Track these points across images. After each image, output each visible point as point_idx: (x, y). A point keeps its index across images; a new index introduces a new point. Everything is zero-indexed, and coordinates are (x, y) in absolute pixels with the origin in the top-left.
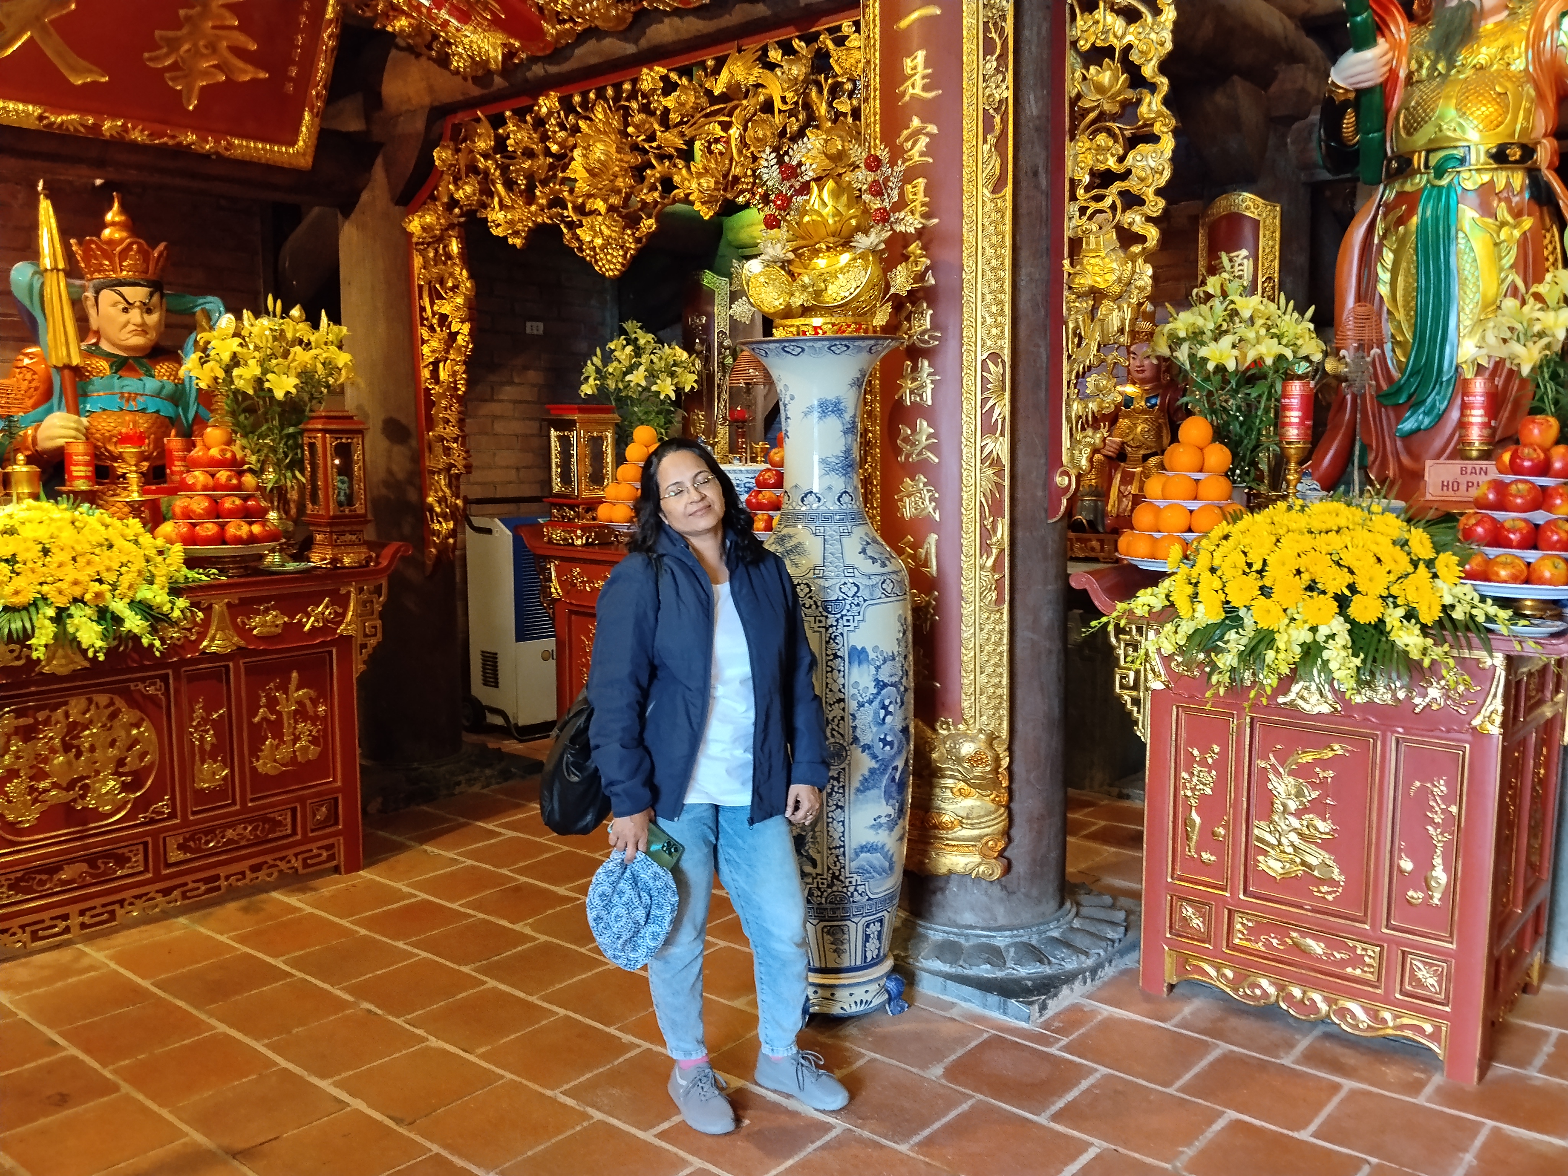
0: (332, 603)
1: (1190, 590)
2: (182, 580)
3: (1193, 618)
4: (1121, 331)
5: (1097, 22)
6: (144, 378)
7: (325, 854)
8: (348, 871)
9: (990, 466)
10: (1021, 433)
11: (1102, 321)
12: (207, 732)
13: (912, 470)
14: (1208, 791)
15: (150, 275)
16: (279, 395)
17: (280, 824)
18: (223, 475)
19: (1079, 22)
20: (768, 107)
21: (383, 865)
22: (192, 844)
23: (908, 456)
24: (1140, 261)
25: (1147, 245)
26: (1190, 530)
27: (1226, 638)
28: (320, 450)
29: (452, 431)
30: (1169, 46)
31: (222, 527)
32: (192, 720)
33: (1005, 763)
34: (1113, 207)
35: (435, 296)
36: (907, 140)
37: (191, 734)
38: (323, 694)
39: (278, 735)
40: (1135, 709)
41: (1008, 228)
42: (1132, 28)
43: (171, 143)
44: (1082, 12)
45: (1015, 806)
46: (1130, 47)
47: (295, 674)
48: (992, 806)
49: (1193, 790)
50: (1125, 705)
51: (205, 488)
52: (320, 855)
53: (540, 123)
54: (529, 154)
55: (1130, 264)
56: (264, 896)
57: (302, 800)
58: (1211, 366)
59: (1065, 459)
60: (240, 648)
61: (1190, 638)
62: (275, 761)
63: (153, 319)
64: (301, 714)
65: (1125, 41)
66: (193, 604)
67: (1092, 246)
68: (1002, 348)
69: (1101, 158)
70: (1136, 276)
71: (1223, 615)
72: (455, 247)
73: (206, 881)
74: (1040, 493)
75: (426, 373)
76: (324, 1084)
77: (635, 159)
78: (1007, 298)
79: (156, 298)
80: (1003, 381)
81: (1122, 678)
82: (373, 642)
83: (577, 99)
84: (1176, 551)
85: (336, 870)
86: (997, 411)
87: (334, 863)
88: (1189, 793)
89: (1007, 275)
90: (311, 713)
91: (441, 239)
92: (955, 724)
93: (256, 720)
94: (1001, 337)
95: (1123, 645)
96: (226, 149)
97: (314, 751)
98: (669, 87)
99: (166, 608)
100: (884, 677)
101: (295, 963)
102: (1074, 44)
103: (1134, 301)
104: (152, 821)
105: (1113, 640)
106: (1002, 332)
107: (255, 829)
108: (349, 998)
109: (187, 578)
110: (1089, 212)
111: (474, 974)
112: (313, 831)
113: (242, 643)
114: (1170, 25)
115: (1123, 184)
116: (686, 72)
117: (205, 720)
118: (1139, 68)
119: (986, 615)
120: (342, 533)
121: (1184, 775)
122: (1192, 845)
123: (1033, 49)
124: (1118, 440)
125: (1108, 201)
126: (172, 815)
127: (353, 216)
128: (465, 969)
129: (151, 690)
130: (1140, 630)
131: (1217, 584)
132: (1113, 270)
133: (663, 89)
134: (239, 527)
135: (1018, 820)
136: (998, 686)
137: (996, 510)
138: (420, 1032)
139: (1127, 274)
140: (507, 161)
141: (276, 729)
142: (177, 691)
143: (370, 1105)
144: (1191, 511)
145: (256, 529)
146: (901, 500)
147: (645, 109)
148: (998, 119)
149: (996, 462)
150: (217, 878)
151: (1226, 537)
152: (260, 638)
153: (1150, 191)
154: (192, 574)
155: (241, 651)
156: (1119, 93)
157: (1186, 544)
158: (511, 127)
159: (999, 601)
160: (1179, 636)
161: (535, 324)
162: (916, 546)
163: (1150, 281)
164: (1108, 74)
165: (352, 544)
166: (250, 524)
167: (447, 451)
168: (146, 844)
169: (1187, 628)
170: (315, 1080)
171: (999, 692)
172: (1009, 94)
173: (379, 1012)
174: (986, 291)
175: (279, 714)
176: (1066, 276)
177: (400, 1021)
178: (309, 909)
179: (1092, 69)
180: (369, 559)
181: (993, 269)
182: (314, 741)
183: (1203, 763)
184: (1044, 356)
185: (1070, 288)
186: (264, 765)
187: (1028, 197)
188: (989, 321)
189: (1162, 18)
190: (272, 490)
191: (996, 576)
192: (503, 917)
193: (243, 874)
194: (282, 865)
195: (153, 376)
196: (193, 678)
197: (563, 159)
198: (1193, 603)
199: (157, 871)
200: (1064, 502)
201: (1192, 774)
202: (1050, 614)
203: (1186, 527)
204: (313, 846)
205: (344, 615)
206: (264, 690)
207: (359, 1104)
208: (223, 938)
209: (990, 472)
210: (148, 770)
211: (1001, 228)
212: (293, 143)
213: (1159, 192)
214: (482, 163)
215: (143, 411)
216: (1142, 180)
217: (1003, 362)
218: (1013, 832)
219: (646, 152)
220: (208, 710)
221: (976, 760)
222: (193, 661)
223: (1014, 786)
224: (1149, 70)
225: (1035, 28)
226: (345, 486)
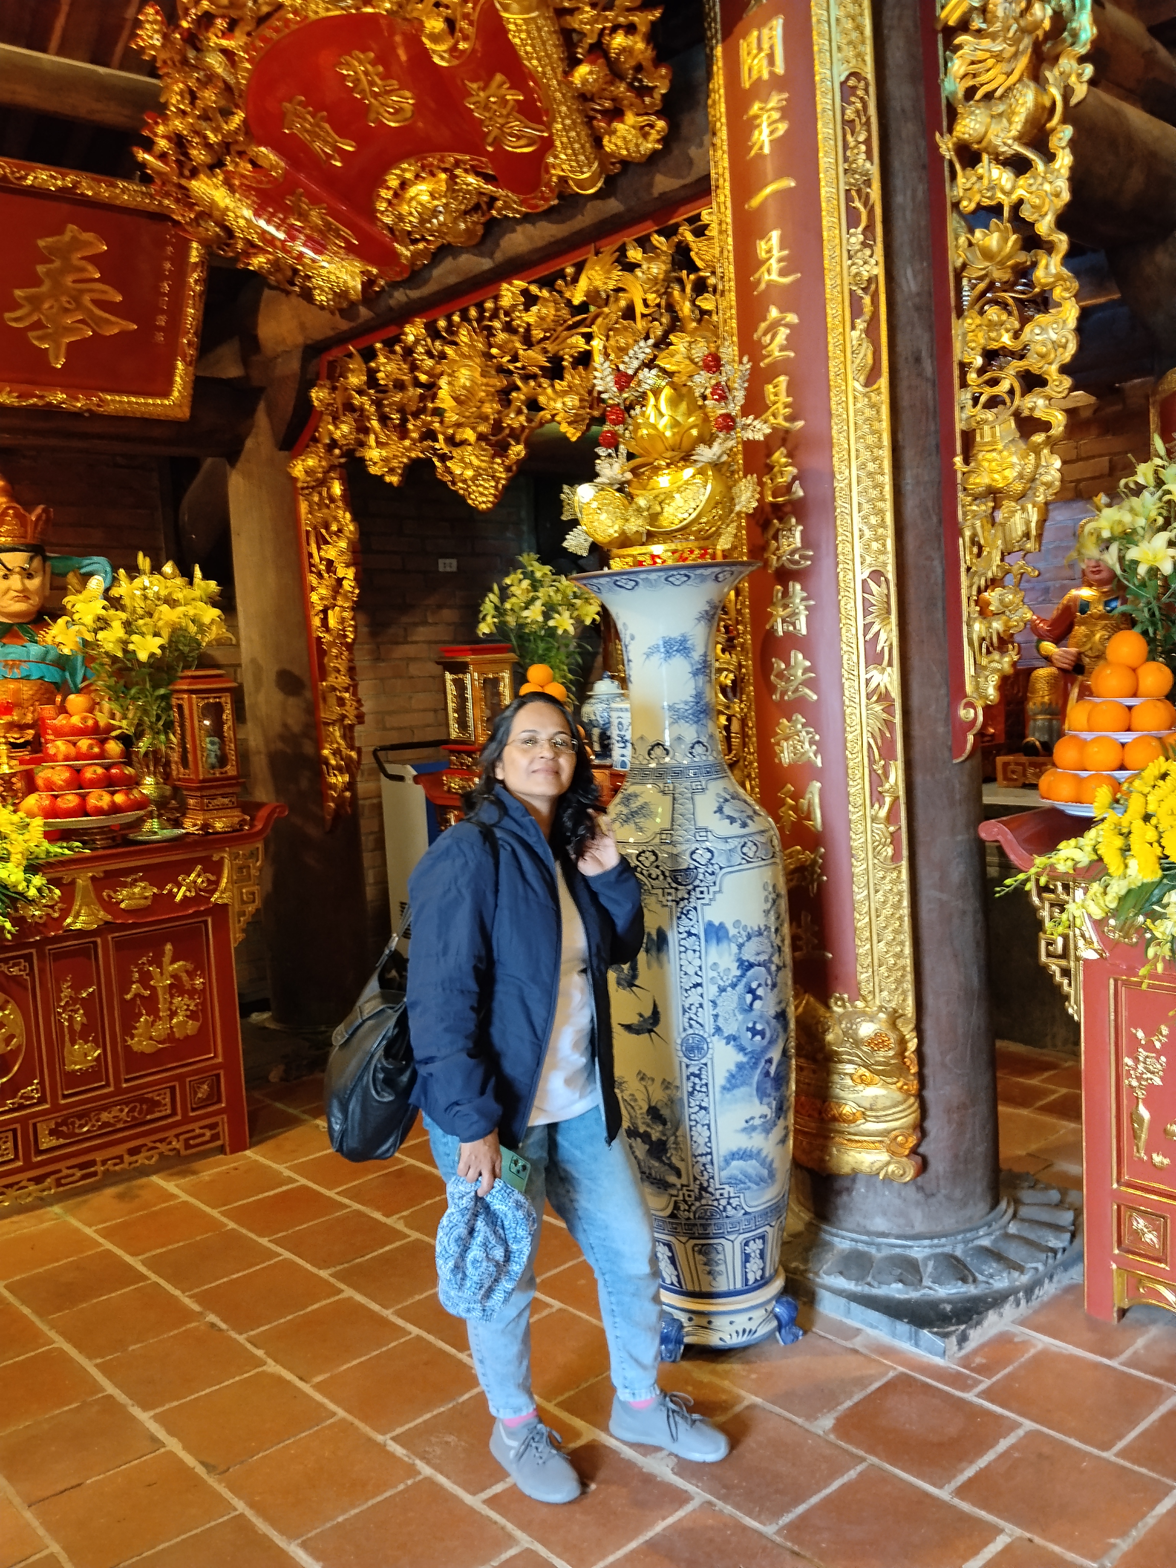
0: (205, 870)
1: (1119, 842)
2: (43, 856)
3: (1125, 876)
4: (1027, 535)
5: (980, 178)
6: (28, 644)
7: (208, 1134)
8: (233, 1152)
9: (877, 701)
10: (915, 661)
11: (1003, 525)
12: (76, 1011)
13: (789, 709)
14: (1157, 1081)
15: (29, 540)
16: (143, 656)
17: (158, 1104)
18: (84, 743)
19: (961, 179)
20: (629, 313)
21: (271, 1143)
22: (64, 1129)
23: (783, 693)
24: (1046, 451)
25: (1052, 432)
26: (1122, 767)
27: (1165, 901)
28: (186, 712)
29: (343, 680)
30: (1066, 196)
31: (83, 797)
32: (60, 1000)
33: (912, 1045)
34: (1011, 392)
35: (322, 541)
36: (765, 334)
37: (60, 1014)
38: (199, 966)
39: (153, 1011)
40: (1066, 981)
41: (885, 425)
42: (1022, 181)
43: (40, 403)
44: (964, 168)
45: (929, 1094)
46: (1021, 202)
47: (169, 947)
48: (899, 1096)
49: (1139, 1079)
50: (1052, 976)
51: (67, 759)
52: (203, 1135)
53: (409, 351)
54: (400, 386)
55: (1032, 457)
56: (144, 1180)
57: (180, 1078)
58: (1142, 570)
59: (969, 688)
60: (107, 923)
61: (1122, 899)
62: (151, 1038)
63: (34, 584)
64: (176, 988)
65: (1015, 197)
66: (50, 882)
67: (987, 439)
68: (885, 564)
69: (993, 335)
70: (1042, 470)
71: (1160, 873)
72: (337, 489)
73: (81, 1166)
74: (941, 730)
75: (316, 622)
76: (145, 1417)
77: (500, 382)
78: (888, 506)
79: (37, 562)
80: (888, 603)
81: (1049, 944)
82: (251, 908)
83: (442, 323)
84: (1103, 794)
85: (222, 1150)
86: (883, 636)
87: (219, 1143)
88: (1135, 1083)
89: (886, 480)
90: (188, 987)
91: (323, 482)
92: (852, 1000)
93: (128, 997)
94: (883, 552)
95: (1047, 905)
96: (99, 406)
97: (192, 1027)
98: (530, 300)
99: (21, 887)
100: (749, 955)
101: (153, 1264)
102: (956, 205)
103: (1041, 499)
104: (22, 1107)
105: (1036, 900)
106: (884, 545)
107: (132, 1110)
108: (196, 1307)
109: (48, 852)
110: (983, 399)
111: (332, 1280)
112: (193, 1110)
113: (109, 918)
114: (1065, 172)
115: (1021, 363)
116: (547, 283)
117: (74, 1000)
118: (1032, 225)
119: (881, 874)
120: (213, 797)
121: (1128, 1061)
122: (1142, 1144)
123: (908, 214)
124: (1073, 650)
125: (1005, 386)
126: (41, 1101)
127: (239, 465)
128: (324, 1274)
129: (15, 971)
130: (1066, 887)
131: (1152, 835)
132: (1012, 466)
133: (524, 304)
134: (100, 798)
135: (934, 1110)
136: (899, 955)
137: (887, 753)
138: (260, 1353)
139: (1029, 469)
140: (380, 395)
141: (151, 1004)
142: (42, 971)
143: (186, 1448)
144: (1123, 745)
145: (119, 798)
146: (778, 744)
147: (509, 328)
148: (867, 300)
149: (884, 697)
150: (93, 1163)
151: (1164, 776)
152: (128, 912)
153: (1054, 368)
154: (55, 849)
155: (106, 927)
156: (1010, 257)
157: (1117, 786)
158: (382, 360)
159: (896, 857)
160: (1108, 898)
161: (448, 561)
162: (797, 796)
163: (1058, 475)
164: (996, 236)
165: (224, 808)
166: (113, 793)
167: (341, 702)
168: (14, 1131)
169: (1118, 888)
170: (136, 1411)
171: (902, 962)
172: (879, 271)
173: (224, 1326)
174: (863, 501)
175: (153, 989)
176: (959, 475)
177: (241, 1338)
178: (184, 1197)
179: (978, 233)
180: (242, 823)
181: (870, 475)
182: (193, 1016)
183: (1150, 1047)
184: (939, 570)
185: (965, 489)
186: (140, 1043)
187: (910, 387)
188: (868, 534)
189: (1057, 165)
190: (146, 754)
191: (892, 829)
192: (378, 1209)
193: (121, 1157)
194: (162, 1147)
195: (36, 642)
196: (58, 956)
197: (431, 388)
198: (1125, 857)
199: (27, 1158)
200: (971, 738)
201: (1136, 1060)
202: (962, 868)
203: (1116, 763)
204: (195, 1126)
205: (217, 883)
206: (137, 965)
207: (173, 1445)
208: (89, 1231)
209: (878, 708)
210: (14, 1053)
211: (876, 425)
212: (166, 394)
213: (1064, 370)
214: (357, 400)
215: (27, 678)
216: (1042, 356)
217: (887, 581)
218: (929, 1125)
219: (510, 373)
220: (77, 987)
221: (876, 1042)
222: (57, 939)
223: (927, 1071)
224: (1044, 227)
225: (909, 193)
226: (216, 747)
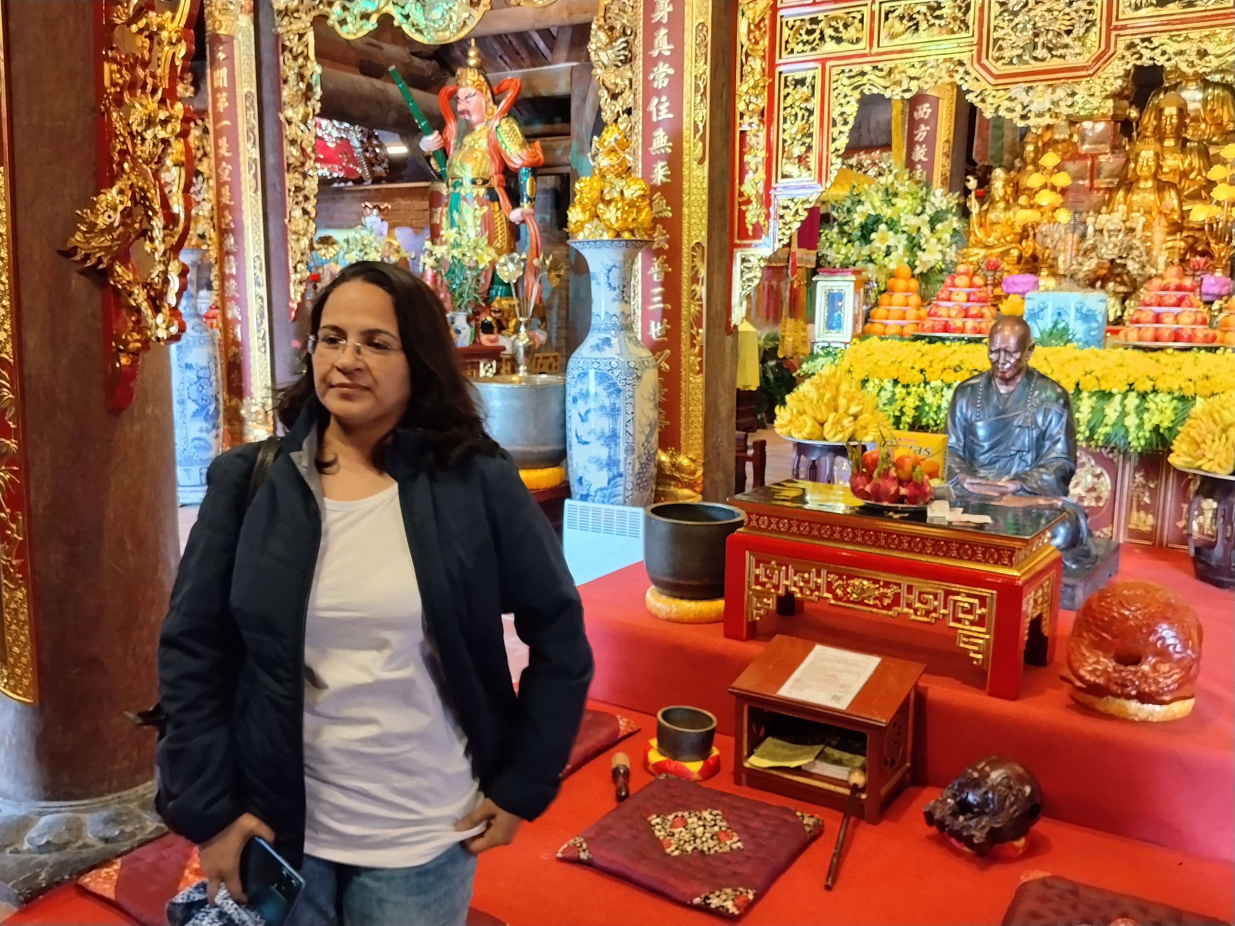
5: (292, 130)
9: (259, 299)
10: (273, 286)
13: (231, 299)
23: (229, 294)
24: (310, 222)
25: (312, 215)
33: (271, 414)
34: (301, 201)
36: (222, 171)
41: (260, 207)
44: (287, 125)
55: (306, 223)
59: (292, 297)
67: (295, 215)
68: (261, 254)
69: (297, 181)
70: (309, 228)
74: (282, 310)
78: (262, 234)
80: (262, 266)
86: (260, 277)
92: (249, 400)
100: (201, 374)
106: (260, 247)
110: (294, 202)
115: (304, 192)
119: (261, 357)
125: (300, 198)
132: (302, 225)
139: (306, 227)
146: (228, 311)
148: (254, 166)
149: (261, 297)
153: (312, 195)
156: (300, 158)
159: (266, 351)
162: (233, 329)
164: (296, 150)
172: (258, 156)
174: (253, 232)
179: (291, 148)
181: (255, 223)
187: (270, 195)
191: (264, 342)
200: (293, 315)
211: (257, 207)
213: (315, 196)
216: (309, 191)
217: (261, 259)
221: (258, 413)
225: (268, 132)
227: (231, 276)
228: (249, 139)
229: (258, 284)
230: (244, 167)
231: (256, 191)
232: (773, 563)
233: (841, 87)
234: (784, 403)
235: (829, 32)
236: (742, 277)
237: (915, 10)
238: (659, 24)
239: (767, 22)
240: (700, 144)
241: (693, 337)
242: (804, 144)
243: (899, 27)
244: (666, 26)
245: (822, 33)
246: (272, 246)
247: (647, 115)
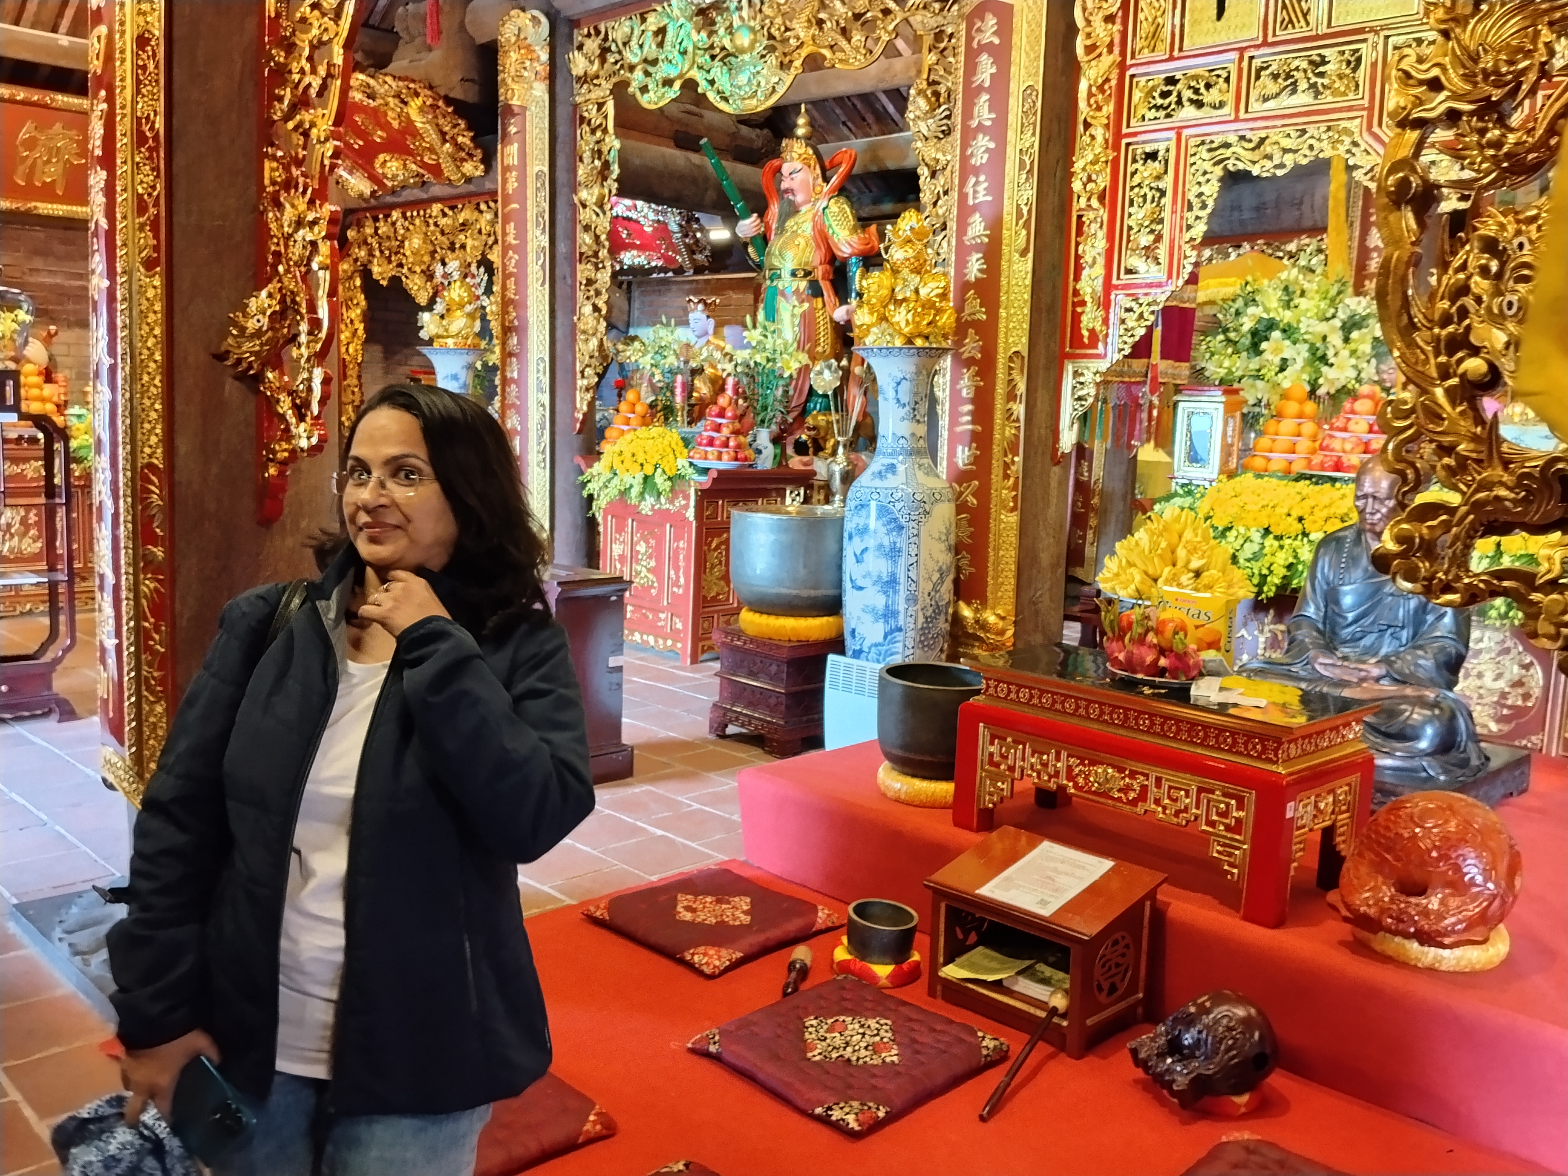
5: (586, 214)
9: (541, 407)
10: (556, 392)
13: (509, 407)
20: (480, 232)
23: (508, 401)
24: (601, 319)
25: (603, 313)
29: (355, 381)
34: (592, 295)
35: (348, 308)
36: (508, 261)
41: (547, 302)
49: (617, 552)
50: (596, 519)
53: (394, 224)
54: (389, 238)
55: (597, 320)
59: (577, 405)
67: (585, 311)
68: (545, 356)
69: (588, 273)
70: (599, 326)
72: (358, 282)
74: (566, 420)
75: (343, 349)
77: (431, 248)
78: (547, 332)
80: (546, 370)
83: (409, 214)
86: (543, 382)
89: (547, 322)
91: (351, 278)
94: (545, 352)
103: (599, 336)
106: (545, 349)
110: (585, 296)
115: (596, 286)
116: (452, 208)
118: (599, 236)
119: (540, 472)
121: (613, 546)
123: (559, 225)
132: (591, 323)
133: (442, 215)
137: (544, 427)
139: (596, 325)
140: (380, 240)
147: (435, 224)
148: (542, 255)
149: (544, 405)
156: (593, 246)
158: (382, 224)
159: (545, 466)
164: (590, 237)
167: (353, 393)
172: (547, 244)
174: (538, 330)
179: (585, 234)
183: (620, 540)
184: (570, 358)
187: (558, 288)
188: (539, 344)
191: (544, 456)
200: (577, 424)
209: (541, 410)
211: (543, 302)
213: (606, 291)
214: (370, 240)
216: (602, 284)
217: (546, 362)
219: (435, 245)
224: (603, 238)
225: (559, 217)
227: (513, 380)
228: (538, 225)
229: (540, 390)
230: (531, 257)
231: (543, 284)
232: (1009, 739)
233: (1199, 162)
234: (1113, 553)
235: (1187, 94)
236: (1073, 394)
237: (1293, 67)
238: (980, 89)
239: (1113, 83)
240: (1024, 232)
241: (1007, 466)
242: (1152, 231)
243: (1272, 88)
244: (988, 90)
245: (1179, 96)
246: (559, 347)
247: (963, 197)
